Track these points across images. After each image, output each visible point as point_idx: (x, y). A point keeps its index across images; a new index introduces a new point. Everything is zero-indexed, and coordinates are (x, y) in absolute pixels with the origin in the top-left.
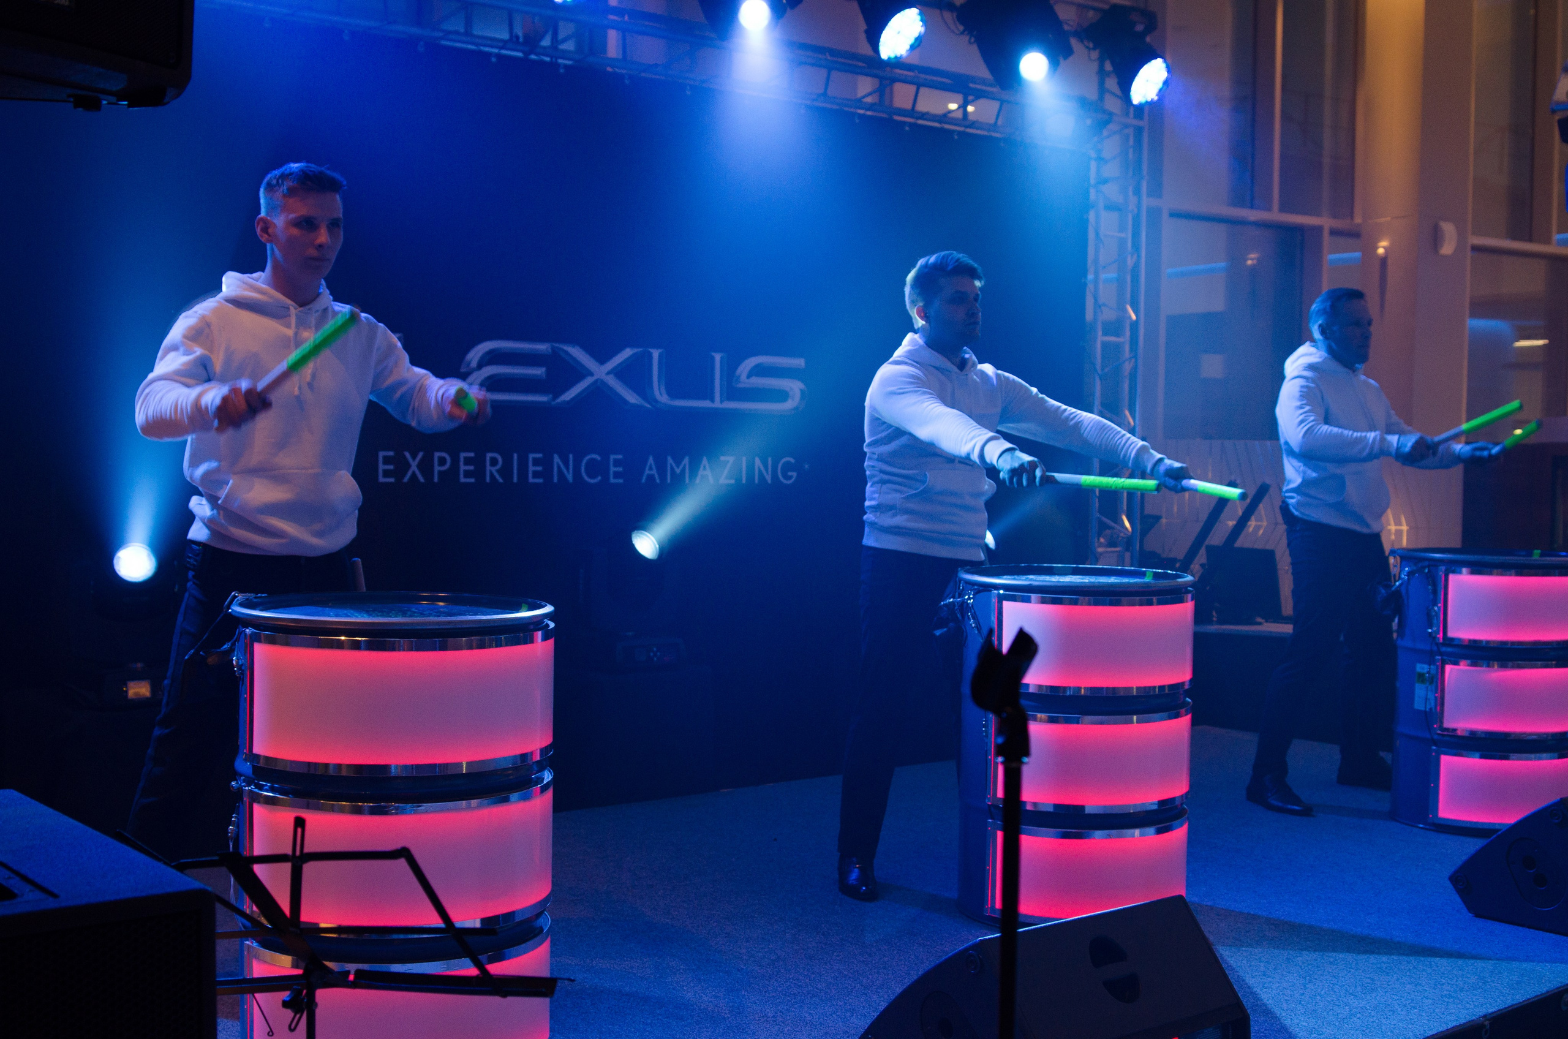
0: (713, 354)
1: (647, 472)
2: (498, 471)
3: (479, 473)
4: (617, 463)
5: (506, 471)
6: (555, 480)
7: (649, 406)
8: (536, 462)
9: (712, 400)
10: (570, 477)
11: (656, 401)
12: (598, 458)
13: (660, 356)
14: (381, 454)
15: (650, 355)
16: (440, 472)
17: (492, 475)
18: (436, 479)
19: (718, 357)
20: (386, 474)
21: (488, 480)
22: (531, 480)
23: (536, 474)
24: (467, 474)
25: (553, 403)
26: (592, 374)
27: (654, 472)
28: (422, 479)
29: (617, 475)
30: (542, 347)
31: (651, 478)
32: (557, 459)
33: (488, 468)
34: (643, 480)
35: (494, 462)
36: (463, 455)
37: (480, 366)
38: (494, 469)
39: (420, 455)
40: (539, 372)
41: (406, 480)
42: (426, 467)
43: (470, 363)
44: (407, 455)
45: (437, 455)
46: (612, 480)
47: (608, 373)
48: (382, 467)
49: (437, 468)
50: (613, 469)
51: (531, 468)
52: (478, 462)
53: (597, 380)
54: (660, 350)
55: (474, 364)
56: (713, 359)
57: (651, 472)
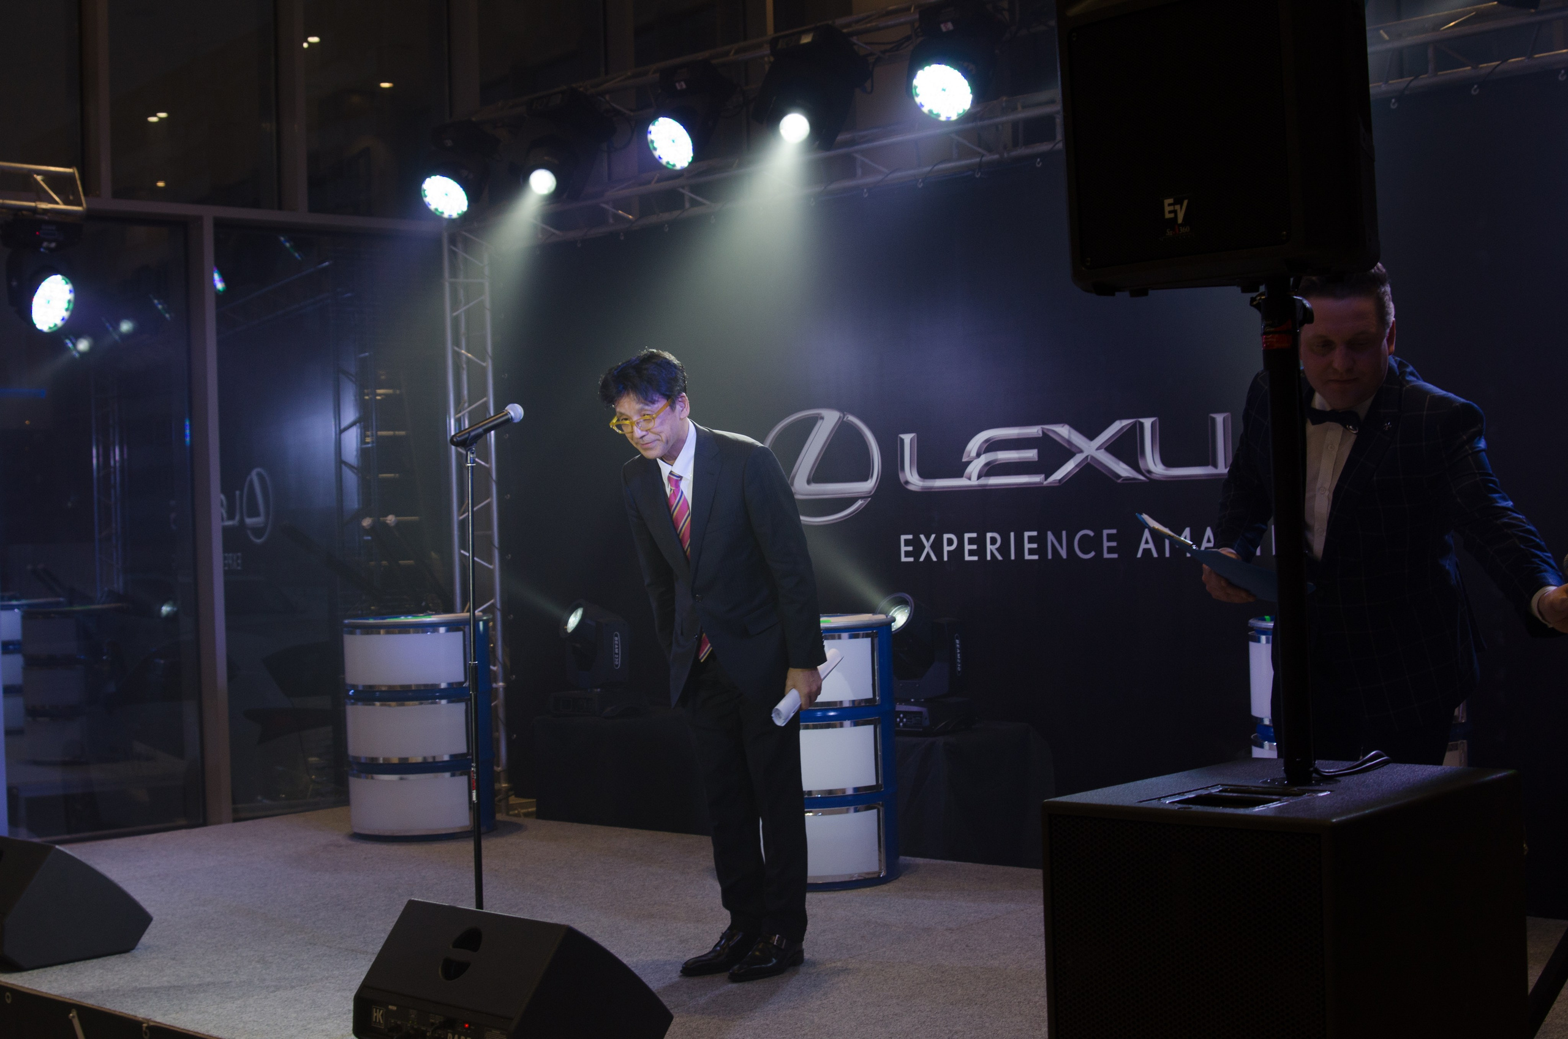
0: (1214, 415)
1: (1143, 546)
2: (997, 549)
3: (981, 551)
4: (1110, 538)
5: (1004, 549)
6: (1050, 557)
7: (1141, 477)
8: (1031, 540)
9: (1215, 466)
10: (1063, 553)
11: (1149, 472)
12: (1091, 534)
13: (1153, 425)
14: (903, 537)
15: (1142, 425)
16: (949, 552)
17: (991, 552)
18: (946, 559)
19: (1219, 418)
20: (907, 554)
21: (989, 558)
22: (1027, 557)
23: (1032, 552)
24: (971, 553)
25: (1045, 483)
26: (1081, 451)
27: (1151, 546)
28: (934, 559)
29: (1111, 550)
30: (1034, 431)
31: (1147, 552)
32: (1050, 536)
33: (989, 547)
34: (1139, 555)
35: (993, 541)
36: (967, 536)
37: (978, 455)
38: (994, 548)
39: (933, 536)
40: (1031, 454)
41: (922, 559)
42: (937, 547)
43: (970, 452)
44: (922, 537)
45: (946, 536)
46: (1106, 555)
47: (1098, 449)
48: (903, 549)
49: (946, 548)
50: (1106, 544)
51: (1027, 546)
52: (980, 542)
53: (1087, 457)
54: (1152, 419)
55: (974, 454)
56: (1213, 420)
57: (1147, 546)
